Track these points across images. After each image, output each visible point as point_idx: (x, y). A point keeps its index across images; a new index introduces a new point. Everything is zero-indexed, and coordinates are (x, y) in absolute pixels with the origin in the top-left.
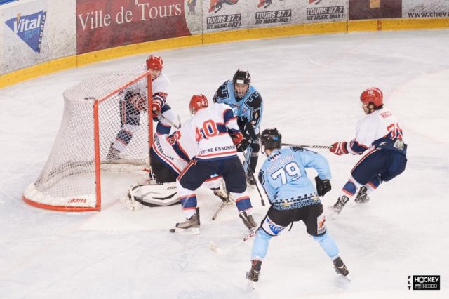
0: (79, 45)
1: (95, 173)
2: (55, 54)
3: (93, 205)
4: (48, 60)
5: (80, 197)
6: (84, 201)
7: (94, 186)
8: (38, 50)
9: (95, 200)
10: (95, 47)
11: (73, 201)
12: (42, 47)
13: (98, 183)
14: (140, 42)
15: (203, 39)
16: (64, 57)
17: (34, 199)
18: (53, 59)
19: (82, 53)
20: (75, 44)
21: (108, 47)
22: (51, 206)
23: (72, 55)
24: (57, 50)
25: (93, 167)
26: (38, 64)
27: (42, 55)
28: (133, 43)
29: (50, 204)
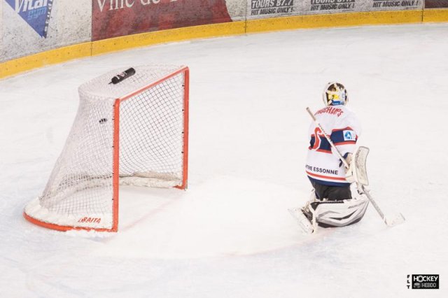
0: (94, 29)
1: (112, 187)
2: (65, 41)
3: (109, 226)
4: (56, 47)
5: (93, 216)
6: (98, 221)
7: (110, 203)
8: (44, 34)
9: (112, 220)
10: (113, 32)
11: (84, 220)
12: (48, 30)
13: (116, 200)
14: (169, 28)
15: (246, 27)
16: (76, 43)
17: (38, 217)
18: (61, 46)
19: (98, 39)
20: (90, 28)
21: (130, 33)
22: (57, 225)
23: (86, 42)
24: (67, 35)
25: (111, 180)
26: (44, 50)
27: (48, 41)
28: (161, 29)
29: (56, 223)
